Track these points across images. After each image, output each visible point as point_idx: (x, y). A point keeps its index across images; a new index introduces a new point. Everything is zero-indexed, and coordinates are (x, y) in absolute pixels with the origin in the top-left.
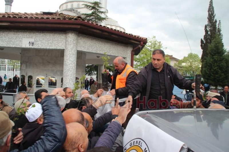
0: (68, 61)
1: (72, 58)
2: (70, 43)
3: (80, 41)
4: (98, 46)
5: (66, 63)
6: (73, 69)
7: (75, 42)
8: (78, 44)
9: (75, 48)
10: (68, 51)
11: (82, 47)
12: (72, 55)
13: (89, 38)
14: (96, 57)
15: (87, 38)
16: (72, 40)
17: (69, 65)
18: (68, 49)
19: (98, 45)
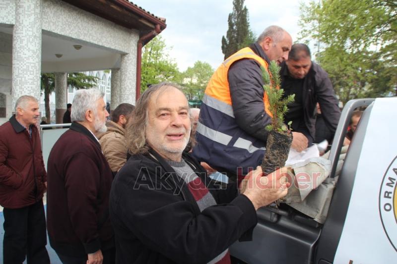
0: (26, 51)
1: (33, 44)
2: (27, 13)
3: (47, 10)
4: (80, 26)
5: (19, 54)
6: (36, 67)
7: (38, 11)
8: (43, 16)
9: (38, 24)
10: (24, 29)
11: (51, 24)
12: (33, 38)
13: (64, 7)
14: (55, 56)
15: (61, 6)
16: (33, 6)
17: (28, 58)
18: (22, 25)
19: (81, 23)
